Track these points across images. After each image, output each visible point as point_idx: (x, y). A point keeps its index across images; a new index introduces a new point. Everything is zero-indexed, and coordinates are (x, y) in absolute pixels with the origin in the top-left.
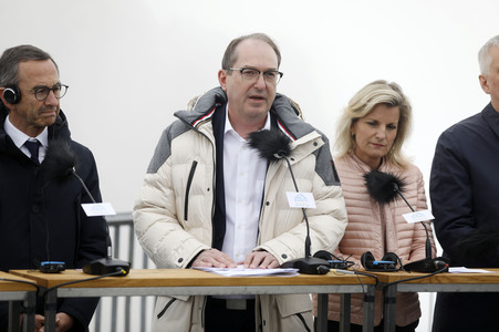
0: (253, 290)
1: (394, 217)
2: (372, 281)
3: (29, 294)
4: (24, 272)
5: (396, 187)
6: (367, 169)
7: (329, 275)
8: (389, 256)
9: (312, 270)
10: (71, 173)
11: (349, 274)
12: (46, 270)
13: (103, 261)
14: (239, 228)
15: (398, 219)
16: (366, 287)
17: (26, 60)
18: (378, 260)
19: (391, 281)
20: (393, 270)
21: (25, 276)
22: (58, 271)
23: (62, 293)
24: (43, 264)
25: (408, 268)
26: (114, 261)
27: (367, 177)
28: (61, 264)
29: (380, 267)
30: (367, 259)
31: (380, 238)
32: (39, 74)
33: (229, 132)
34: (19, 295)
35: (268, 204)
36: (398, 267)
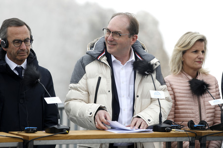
0: (133, 140)
1: (204, 102)
2: (193, 135)
3: (19, 143)
4: (16, 133)
5: (205, 87)
6: (191, 78)
7: (172, 132)
8: (202, 122)
9: (163, 130)
10: (37, 82)
11: (182, 131)
12: (27, 131)
13: (56, 126)
14: (124, 110)
15: (206, 103)
16: (190, 138)
17: (11, 26)
18: (196, 124)
19: (203, 135)
20: (204, 129)
21: (17, 135)
22: (34, 132)
23: (36, 143)
24: (26, 128)
25: (212, 128)
26: (62, 127)
27: (190, 82)
28: (35, 128)
29: (197, 128)
30: (191, 124)
31: (198, 113)
32: (17, 34)
33: (114, 61)
34: (15, 144)
35: (138, 96)
36: (207, 128)
